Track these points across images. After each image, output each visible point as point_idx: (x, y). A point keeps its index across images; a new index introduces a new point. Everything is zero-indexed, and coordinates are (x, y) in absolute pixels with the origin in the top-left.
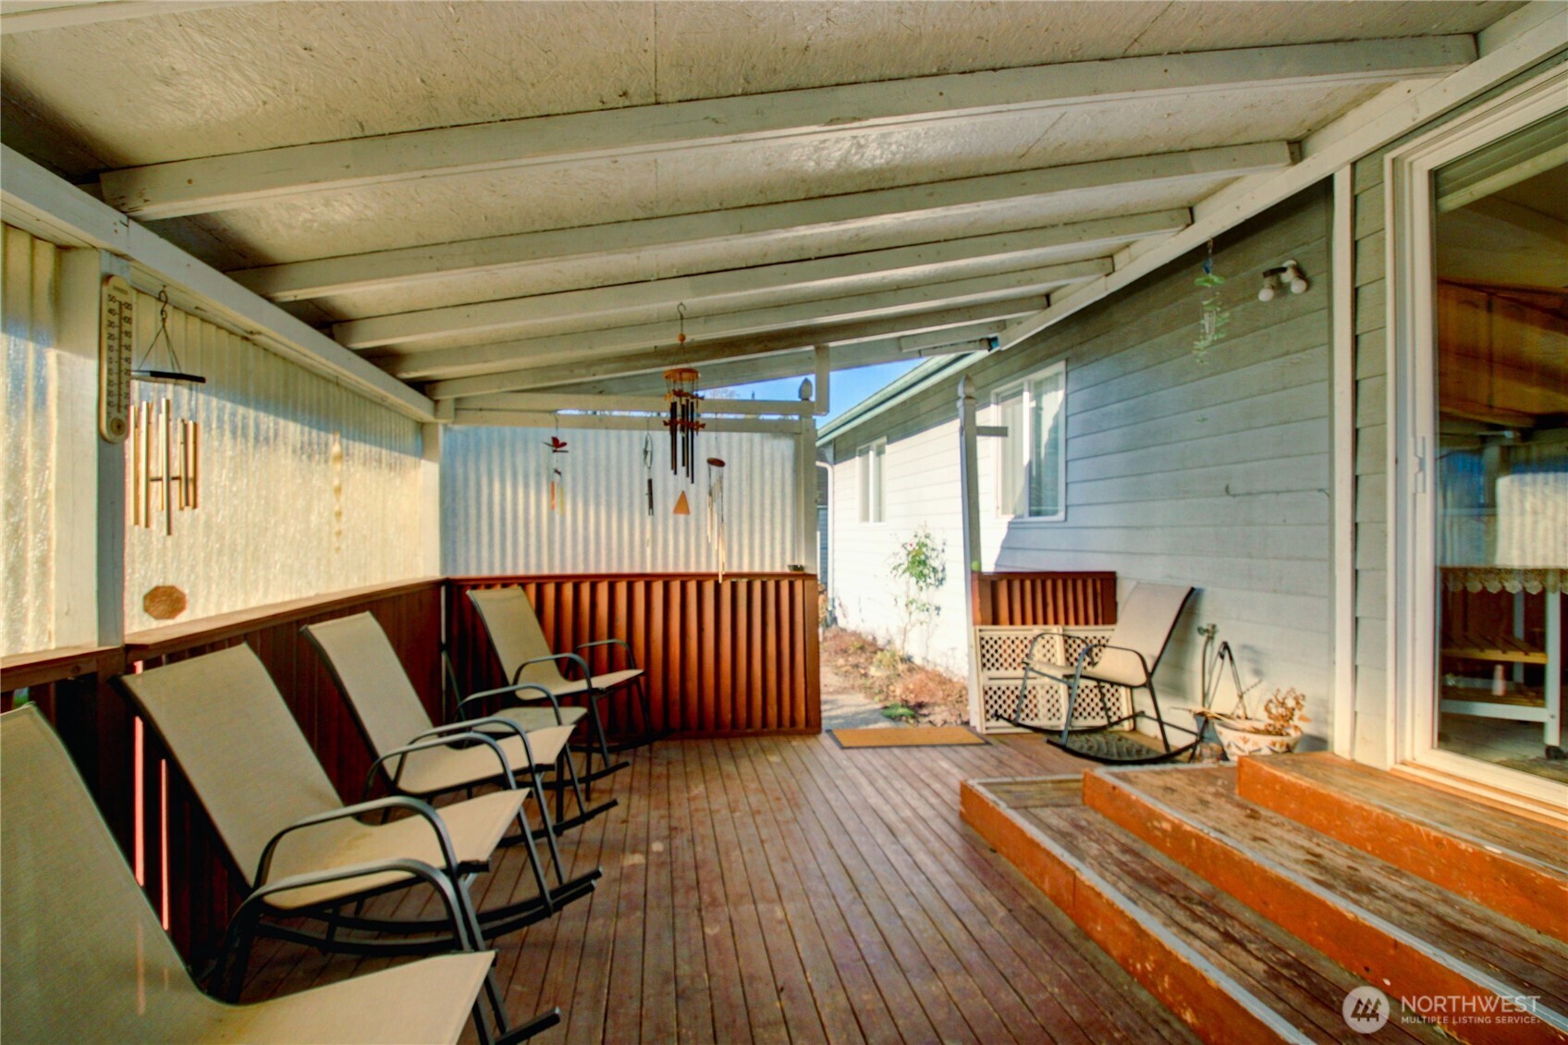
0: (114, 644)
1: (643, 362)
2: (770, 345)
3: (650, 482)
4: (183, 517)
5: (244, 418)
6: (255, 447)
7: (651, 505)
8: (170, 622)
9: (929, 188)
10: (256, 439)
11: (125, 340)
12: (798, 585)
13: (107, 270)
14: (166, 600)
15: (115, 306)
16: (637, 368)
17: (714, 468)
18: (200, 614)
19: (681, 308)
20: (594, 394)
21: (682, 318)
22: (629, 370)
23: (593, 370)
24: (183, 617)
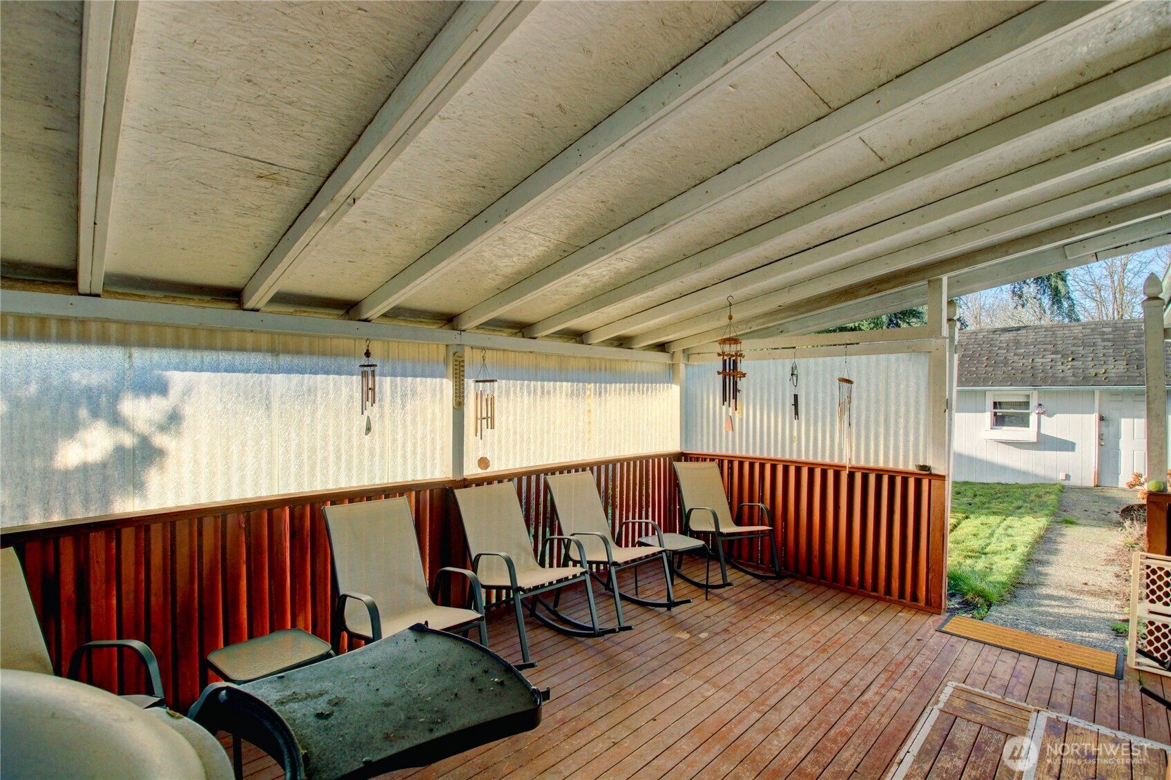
0: (458, 478)
1: (783, 315)
2: (879, 287)
3: (796, 397)
4: (488, 432)
5: (534, 386)
6: (541, 397)
7: (797, 413)
8: (485, 471)
9: (822, 202)
10: (543, 393)
11: (462, 373)
12: (925, 483)
13: (455, 351)
14: (483, 462)
15: (457, 363)
16: (777, 320)
17: (846, 385)
18: (496, 469)
19: (730, 299)
20: (777, 334)
21: (730, 305)
22: (772, 321)
23: (750, 325)
24: (488, 470)
